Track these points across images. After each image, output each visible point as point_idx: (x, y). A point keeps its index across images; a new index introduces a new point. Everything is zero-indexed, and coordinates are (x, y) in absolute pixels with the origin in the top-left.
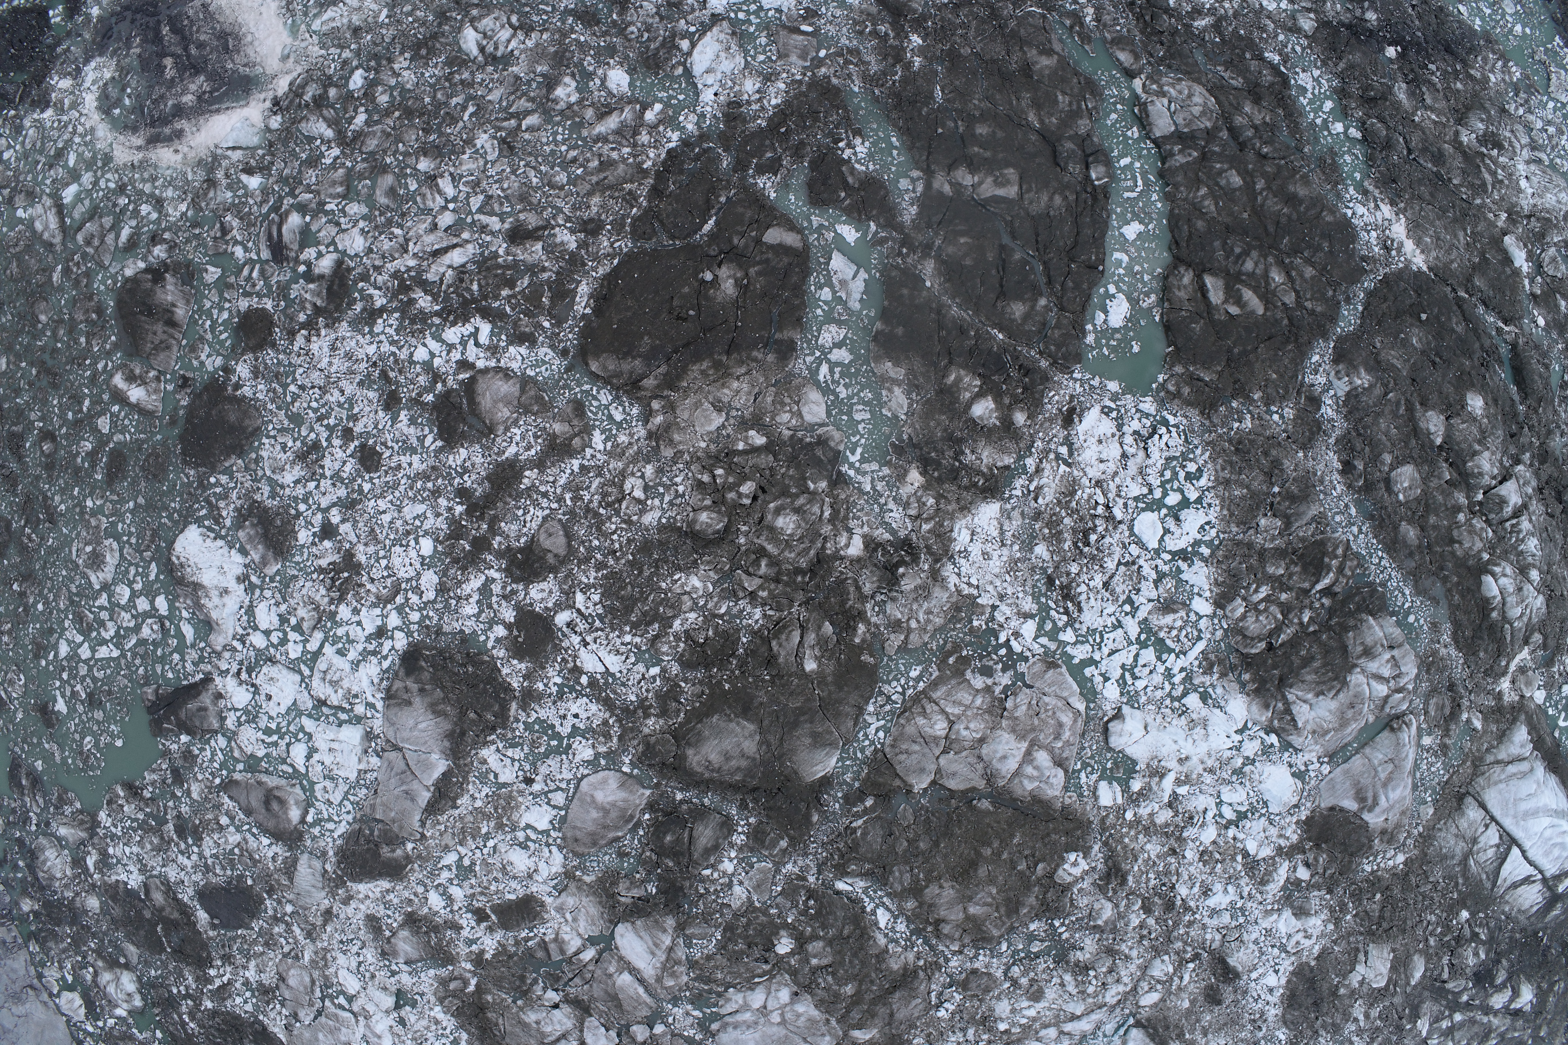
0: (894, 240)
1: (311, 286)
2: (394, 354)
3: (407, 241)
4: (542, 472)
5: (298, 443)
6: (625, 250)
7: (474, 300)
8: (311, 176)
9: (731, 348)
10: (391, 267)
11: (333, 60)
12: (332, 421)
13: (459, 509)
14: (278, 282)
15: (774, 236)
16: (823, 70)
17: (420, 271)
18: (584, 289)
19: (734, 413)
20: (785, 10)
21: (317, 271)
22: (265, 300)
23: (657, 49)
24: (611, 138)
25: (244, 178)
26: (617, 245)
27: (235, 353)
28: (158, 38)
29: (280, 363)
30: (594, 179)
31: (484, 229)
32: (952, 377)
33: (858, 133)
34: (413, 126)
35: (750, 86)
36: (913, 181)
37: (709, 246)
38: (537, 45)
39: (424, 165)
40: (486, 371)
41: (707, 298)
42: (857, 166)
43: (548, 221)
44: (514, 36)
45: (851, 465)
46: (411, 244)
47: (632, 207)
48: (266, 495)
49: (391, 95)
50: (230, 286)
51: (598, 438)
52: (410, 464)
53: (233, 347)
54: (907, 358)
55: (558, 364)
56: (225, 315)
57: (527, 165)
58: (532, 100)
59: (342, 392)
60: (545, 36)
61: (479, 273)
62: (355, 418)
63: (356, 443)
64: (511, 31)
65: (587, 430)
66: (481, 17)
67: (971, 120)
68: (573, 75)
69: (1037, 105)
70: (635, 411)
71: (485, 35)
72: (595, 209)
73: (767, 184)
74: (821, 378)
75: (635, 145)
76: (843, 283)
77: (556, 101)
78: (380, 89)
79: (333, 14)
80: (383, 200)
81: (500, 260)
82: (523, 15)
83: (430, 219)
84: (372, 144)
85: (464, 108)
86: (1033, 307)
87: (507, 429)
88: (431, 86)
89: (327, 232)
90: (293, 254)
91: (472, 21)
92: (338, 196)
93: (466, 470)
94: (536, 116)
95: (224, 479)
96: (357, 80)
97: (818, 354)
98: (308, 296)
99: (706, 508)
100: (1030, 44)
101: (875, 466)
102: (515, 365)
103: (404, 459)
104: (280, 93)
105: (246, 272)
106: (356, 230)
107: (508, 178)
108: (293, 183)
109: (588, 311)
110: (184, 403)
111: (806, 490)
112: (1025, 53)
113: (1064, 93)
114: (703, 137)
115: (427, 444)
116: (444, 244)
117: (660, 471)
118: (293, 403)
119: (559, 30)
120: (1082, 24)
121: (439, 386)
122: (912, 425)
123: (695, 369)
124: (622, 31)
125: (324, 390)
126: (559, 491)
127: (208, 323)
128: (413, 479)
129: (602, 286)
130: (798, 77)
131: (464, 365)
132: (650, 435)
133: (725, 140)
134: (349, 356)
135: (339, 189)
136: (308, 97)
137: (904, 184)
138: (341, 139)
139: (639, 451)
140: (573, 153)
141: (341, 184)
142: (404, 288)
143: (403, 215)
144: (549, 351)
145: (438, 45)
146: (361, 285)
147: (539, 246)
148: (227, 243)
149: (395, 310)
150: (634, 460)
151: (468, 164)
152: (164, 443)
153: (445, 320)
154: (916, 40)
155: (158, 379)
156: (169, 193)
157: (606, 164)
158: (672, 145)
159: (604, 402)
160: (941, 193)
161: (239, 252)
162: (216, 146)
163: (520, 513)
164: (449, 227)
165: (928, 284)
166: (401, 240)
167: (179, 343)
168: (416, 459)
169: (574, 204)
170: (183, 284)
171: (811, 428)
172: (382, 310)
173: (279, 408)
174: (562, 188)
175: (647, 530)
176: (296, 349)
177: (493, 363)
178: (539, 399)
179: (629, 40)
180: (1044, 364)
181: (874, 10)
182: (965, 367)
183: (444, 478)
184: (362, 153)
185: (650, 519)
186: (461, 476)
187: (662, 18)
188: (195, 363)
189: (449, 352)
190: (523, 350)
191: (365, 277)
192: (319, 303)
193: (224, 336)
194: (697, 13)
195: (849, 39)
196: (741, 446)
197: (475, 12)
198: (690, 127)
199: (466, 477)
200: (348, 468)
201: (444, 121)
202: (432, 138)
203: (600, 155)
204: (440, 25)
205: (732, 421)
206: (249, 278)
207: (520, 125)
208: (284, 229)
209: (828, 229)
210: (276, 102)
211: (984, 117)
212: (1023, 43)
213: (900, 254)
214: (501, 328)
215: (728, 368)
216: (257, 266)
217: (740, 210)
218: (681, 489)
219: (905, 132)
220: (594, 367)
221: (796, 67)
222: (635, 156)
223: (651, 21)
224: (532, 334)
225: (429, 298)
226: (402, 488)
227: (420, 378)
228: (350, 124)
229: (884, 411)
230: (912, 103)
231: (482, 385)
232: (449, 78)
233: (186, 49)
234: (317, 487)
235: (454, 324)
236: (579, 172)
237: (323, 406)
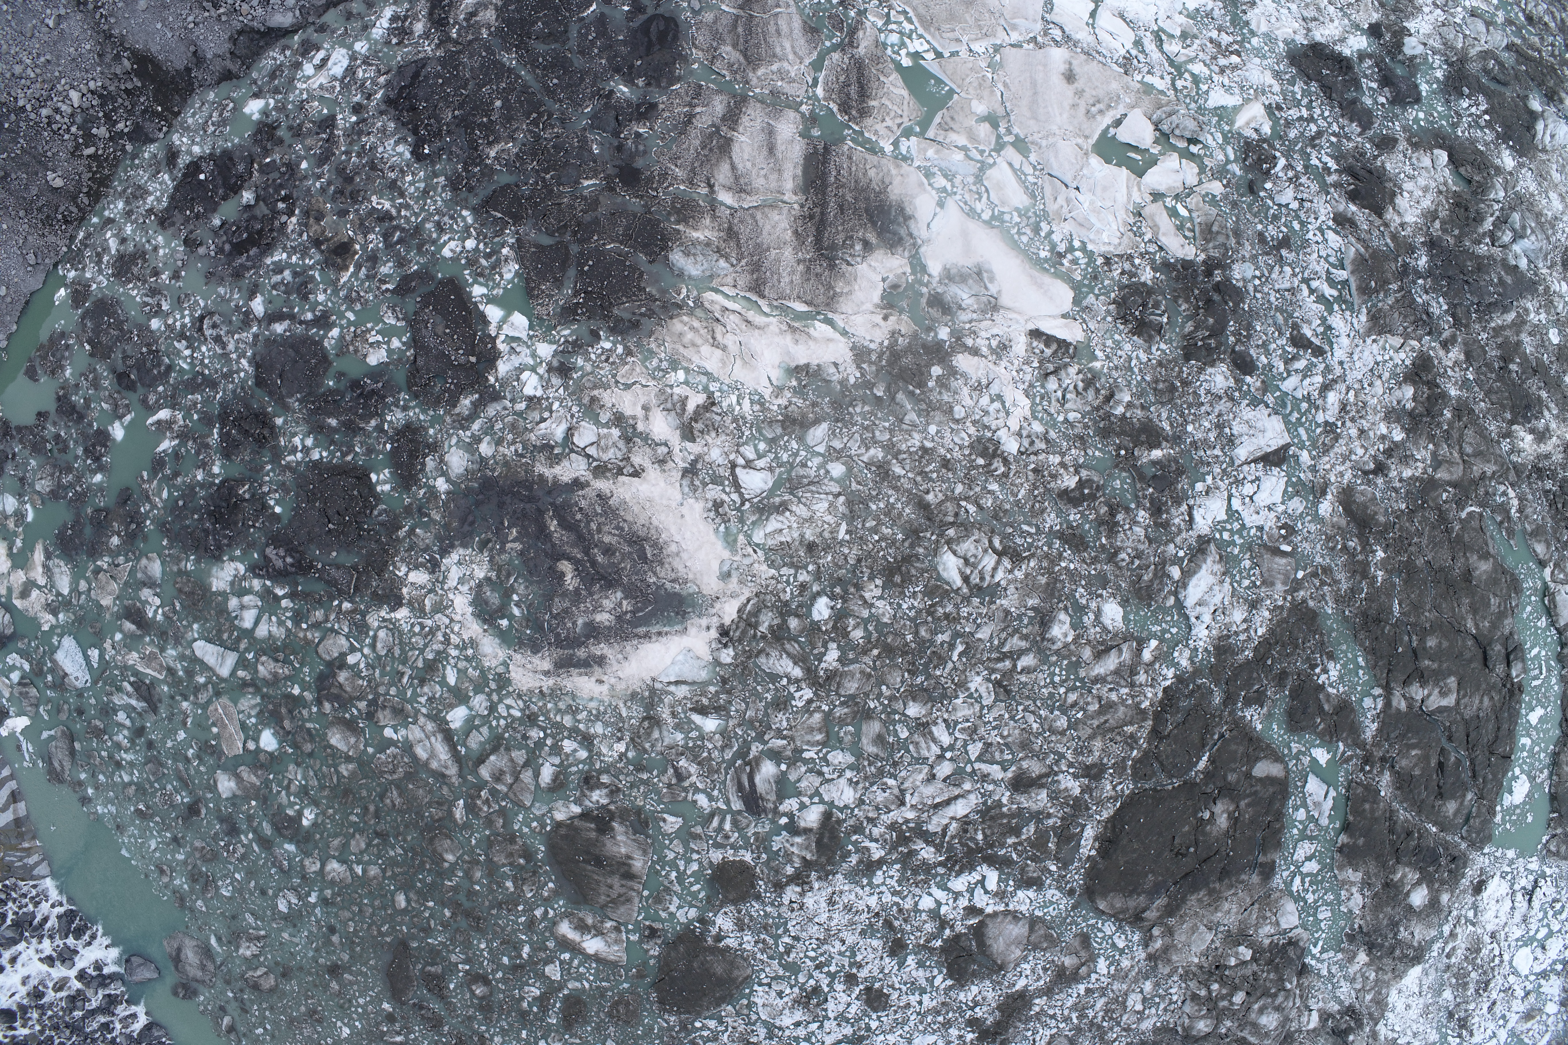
0: (1356, 755)
1: (798, 840)
2: (897, 904)
3: (903, 792)
4: (1050, 999)
5: (796, 990)
6: (1127, 792)
7: (980, 850)
8: (781, 720)
9: (1224, 874)
10: (887, 818)
11: (788, 582)
12: (833, 969)
13: (970, 1036)
14: (755, 834)
15: (1263, 769)
16: (1302, 593)
17: (919, 823)
18: (1089, 833)
19: (1222, 928)
20: (1267, 528)
21: (803, 824)
22: (742, 852)
23: (1151, 581)
24: (1109, 679)
25: (696, 718)
26: (1119, 788)
27: (712, 904)
28: (543, 533)
29: (767, 915)
30: (1096, 723)
31: (985, 778)
32: (1399, 876)
33: (1331, 657)
34: (897, 666)
35: (1238, 615)
36: (1375, 698)
37: (1206, 785)
38: (1027, 575)
39: (914, 710)
40: (995, 914)
41: (1204, 834)
42: (1330, 690)
43: (1050, 767)
44: (998, 563)
45: (1313, 957)
46: (908, 797)
47: (1132, 749)
48: (762, 1036)
49: (866, 629)
50: (697, 837)
51: (1102, 965)
52: (920, 1003)
53: (709, 899)
54: (1365, 862)
55: (1065, 903)
56: (695, 867)
57: (1025, 710)
58: (1025, 637)
59: (843, 942)
60: (1032, 564)
61: (983, 822)
62: (860, 966)
63: (862, 987)
64: (996, 557)
65: (1093, 959)
66: (959, 540)
67: (1424, 634)
68: (1066, 609)
69: (1474, 611)
70: (1136, 938)
71: (966, 561)
72: (1097, 754)
73: (1254, 716)
74: (1295, 889)
75: (1132, 685)
76: (1317, 804)
77: (1053, 641)
78: (852, 622)
79: (779, 526)
80: (872, 749)
81: (1005, 809)
82: (1005, 537)
83: (926, 769)
84: (851, 687)
85: (952, 646)
86: (1462, 803)
87: (1017, 965)
88: (910, 619)
89: (809, 782)
90: (770, 805)
91: (949, 542)
92: (818, 743)
93: (976, 1004)
94: (1031, 656)
95: (712, 1024)
96: (822, 609)
97: (1292, 868)
98: (795, 850)
99: (1203, 1017)
100: (1472, 550)
101: (1331, 954)
102: (1023, 908)
103: (914, 999)
104: (727, 621)
105: (715, 823)
106: (843, 781)
107: (1006, 725)
108: (762, 728)
109: (1093, 853)
110: (655, 952)
111: (1284, 989)
112: (1467, 559)
113: (1495, 595)
114: (1197, 672)
115: (936, 984)
116: (945, 797)
117: (1157, 985)
118: (788, 952)
119: (1047, 556)
120: (1509, 518)
121: (947, 932)
122: (1363, 917)
123: (1193, 899)
124: (1112, 557)
125: (822, 942)
126: (1066, 1012)
127: (674, 874)
128: (922, 1015)
129: (1105, 828)
130: (1280, 603)
131: (972, 910)
132: (1150, 957)
133: (1215, 672)
134: (848, 908)
135: (819, 737)
136: (763, 628)
137: (1368, 702)
138: (812, 677)
139: (1140, 971)
140: (1072, 697)
141: (820, 730)
142: (903, 840)
143: (895, 764)
144: (1056, 892)
145: (913, 572)
146: (854, 838)
147: (1043, 795)
148: (686, 790)
149: (896, 862)
150: (1136, 981)
151: (962, 710)
152: (632, 991)
153: (950, 869)
154: (1380, 554)
155: (617, 929)
156: (599, 728)
157: (1107, 707)
158: (1168, 683)
159: (1109, 933)
160: (1398, 710)
161: (702, 800)
162: (653, 680)
163: (1029, 1033)
164: (948, 777)
165: (1383, 794)
166: (896, 791)
167: (640, 894)
168: (926, 998)
169: (1076, 749)
170: (635, 832)
171: (1285, 932)
172: (881, 862)
173: (771, 958)
174: (1063, 733)
175: (1143, 1033)
176: (786, 901)
177: (1002, 908)
178: (1048, 937)
179: (1120, 568)
180: (1464, 846)
181: (1343, 522)
182: (1409, 864)
183: (954, 1012)
184: (840, 696)
185: (1147, 1025)
186: (972, 1009)
187: (1150, 542)
188: (663, 915)
189: (955, 900)
190: (1031, 893)
191: (858, 829)
192: (808, 857)
193: (695, 888)
194: (1184, 535)
195: (1322, 556)
196: (1233, 962)
197: (951, 532)
198: (1184, 663)
199: (977, 1010)
200: (853, 1009)
201: (931, 661)
202: (919, 680)
203: (1100, 699)
204: (912, 546)
205: (1220, 936)
206: (720, 829)
207: (1015, 666)
208: (758, 779)
209: (1304, 754)
210: (724, 632)
211: (1432, 630)
212: (1467, 548)
213: (1362, 770)
214: (1008, 874)
215: (1220, 892)
216: (728, 817)
217: (1233, 747)
218: (1175, 998)
219: (1371, 652)
220: (1102, 905)
221: (1278, 593)
222: (1133, 697)
223: (1141, 547)
224: (1039, 878)
225: (932, 849)
226: (912, 1024)
227: (927, 926)
228: (820, 661)
229: (1342, 908)
230: (1378, 621)
231: (992, 930)
232: (931, 611)
233: (586, 552)
234: (821, 1027)
235: (959, 874)
236: (1079, 715)
237: (822, 955)
